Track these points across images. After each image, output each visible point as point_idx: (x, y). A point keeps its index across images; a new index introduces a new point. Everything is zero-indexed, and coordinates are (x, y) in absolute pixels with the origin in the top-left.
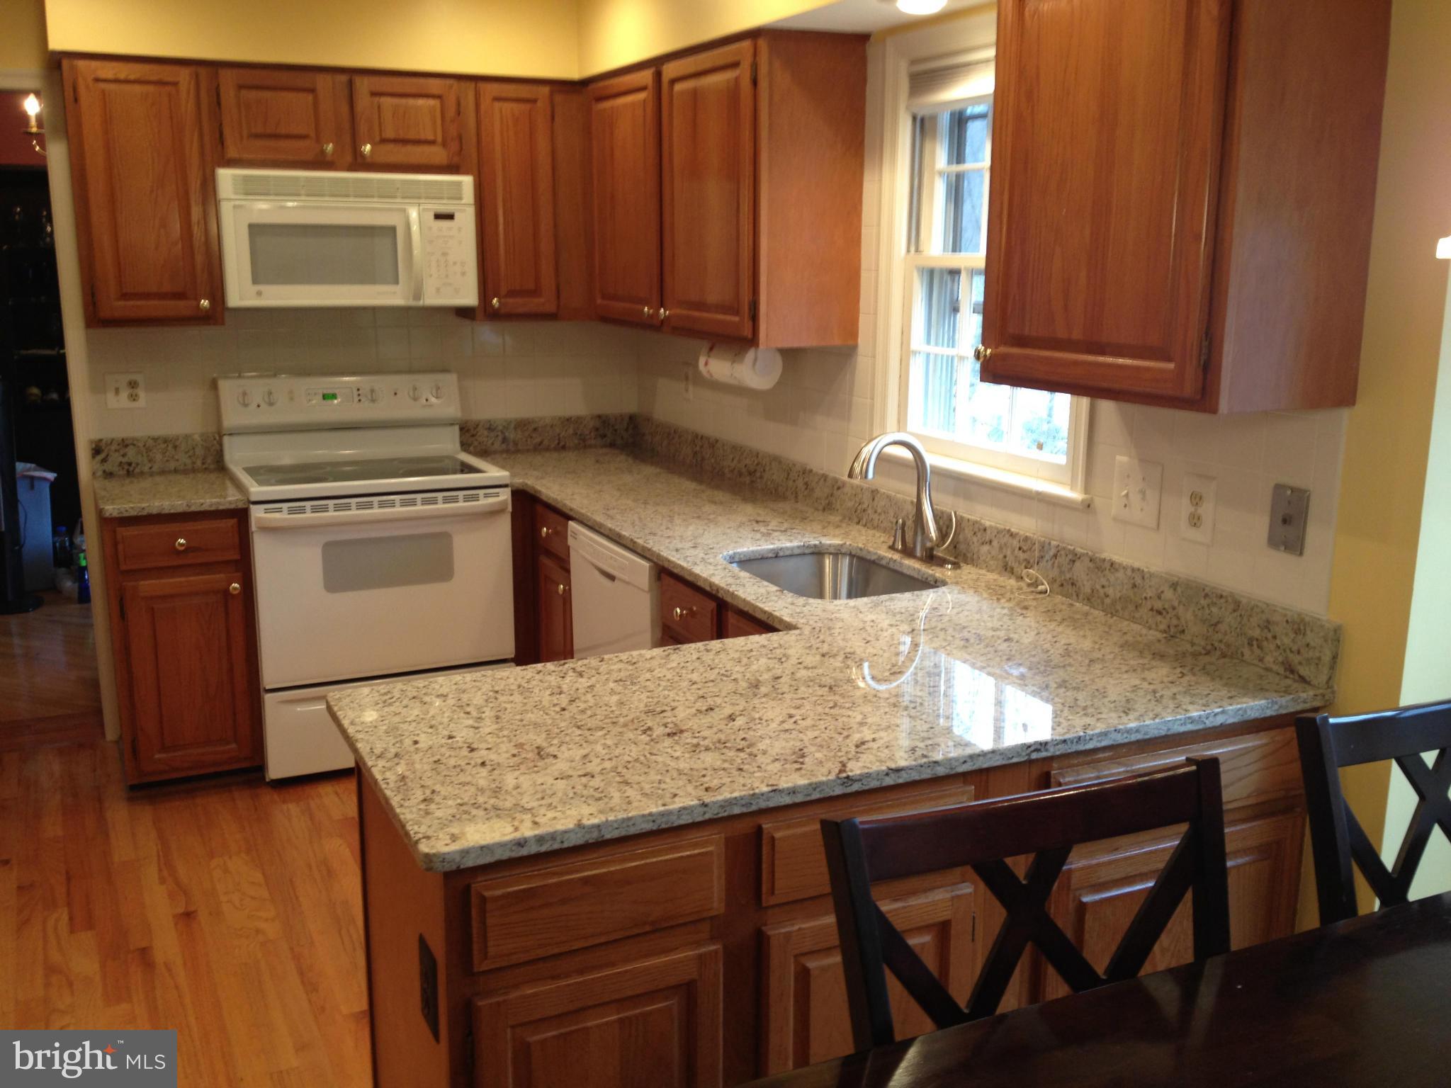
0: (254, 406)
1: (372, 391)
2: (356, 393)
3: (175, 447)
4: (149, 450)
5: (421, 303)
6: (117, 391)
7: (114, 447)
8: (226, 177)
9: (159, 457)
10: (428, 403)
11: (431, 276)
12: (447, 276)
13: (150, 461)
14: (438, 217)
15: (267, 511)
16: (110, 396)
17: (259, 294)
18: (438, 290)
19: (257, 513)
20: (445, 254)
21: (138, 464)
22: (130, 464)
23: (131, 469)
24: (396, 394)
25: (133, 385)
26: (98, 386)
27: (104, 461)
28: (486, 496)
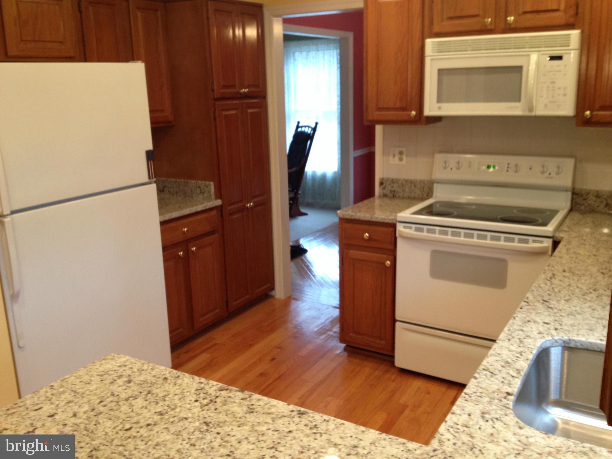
0: (449, 169)
1: (516, 166)
2: (506, 166)
3: (415, 186)
4: (403, 185)
5: (533, 114)
6: (394, 156)
7: (388, 183)
8: (429, 42)
9: (407, 190)
10: (551, 176)
11: (542, 97)
12: (553, 97)
13: (403, 191)
14: (553, 58)
15: (405, 227)
16: (391, 158)
17: (440, 108)
18: (546, 105)
19: (400, 228)
20: (553, 82)
21: (398, 192)
22: (394, 192)
23: (395, 194)
24: (531, 169)
25: (401, 153)
26: (385, 153)
27: (384, 188)
28: (534, 241)
